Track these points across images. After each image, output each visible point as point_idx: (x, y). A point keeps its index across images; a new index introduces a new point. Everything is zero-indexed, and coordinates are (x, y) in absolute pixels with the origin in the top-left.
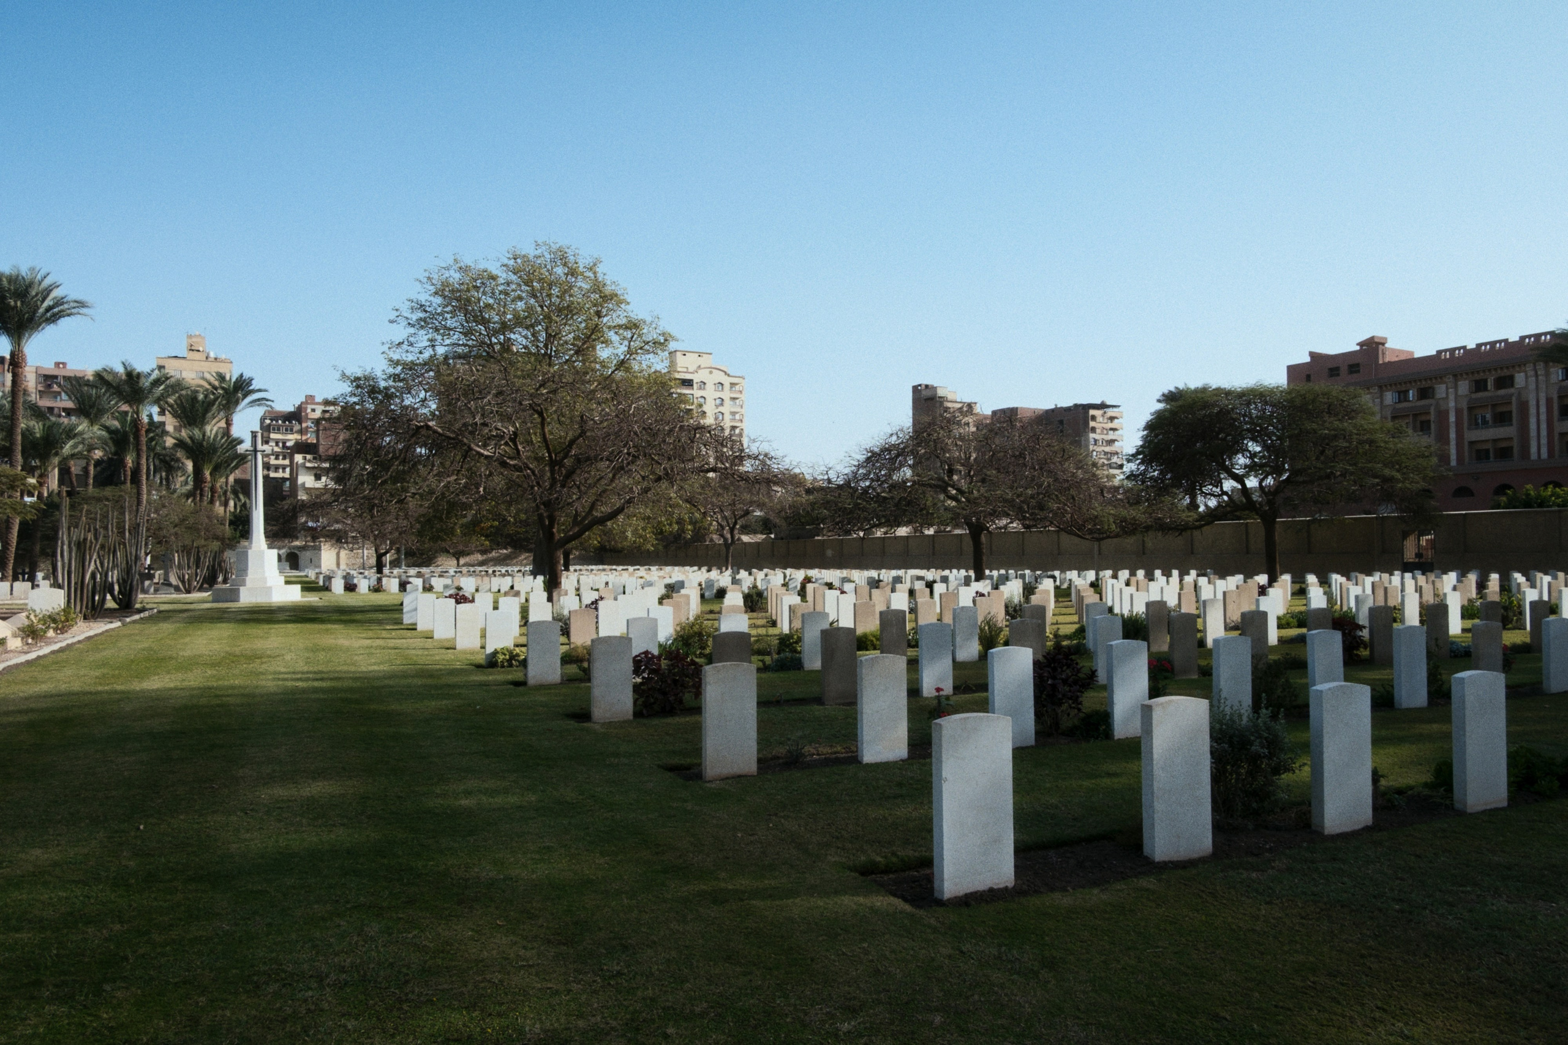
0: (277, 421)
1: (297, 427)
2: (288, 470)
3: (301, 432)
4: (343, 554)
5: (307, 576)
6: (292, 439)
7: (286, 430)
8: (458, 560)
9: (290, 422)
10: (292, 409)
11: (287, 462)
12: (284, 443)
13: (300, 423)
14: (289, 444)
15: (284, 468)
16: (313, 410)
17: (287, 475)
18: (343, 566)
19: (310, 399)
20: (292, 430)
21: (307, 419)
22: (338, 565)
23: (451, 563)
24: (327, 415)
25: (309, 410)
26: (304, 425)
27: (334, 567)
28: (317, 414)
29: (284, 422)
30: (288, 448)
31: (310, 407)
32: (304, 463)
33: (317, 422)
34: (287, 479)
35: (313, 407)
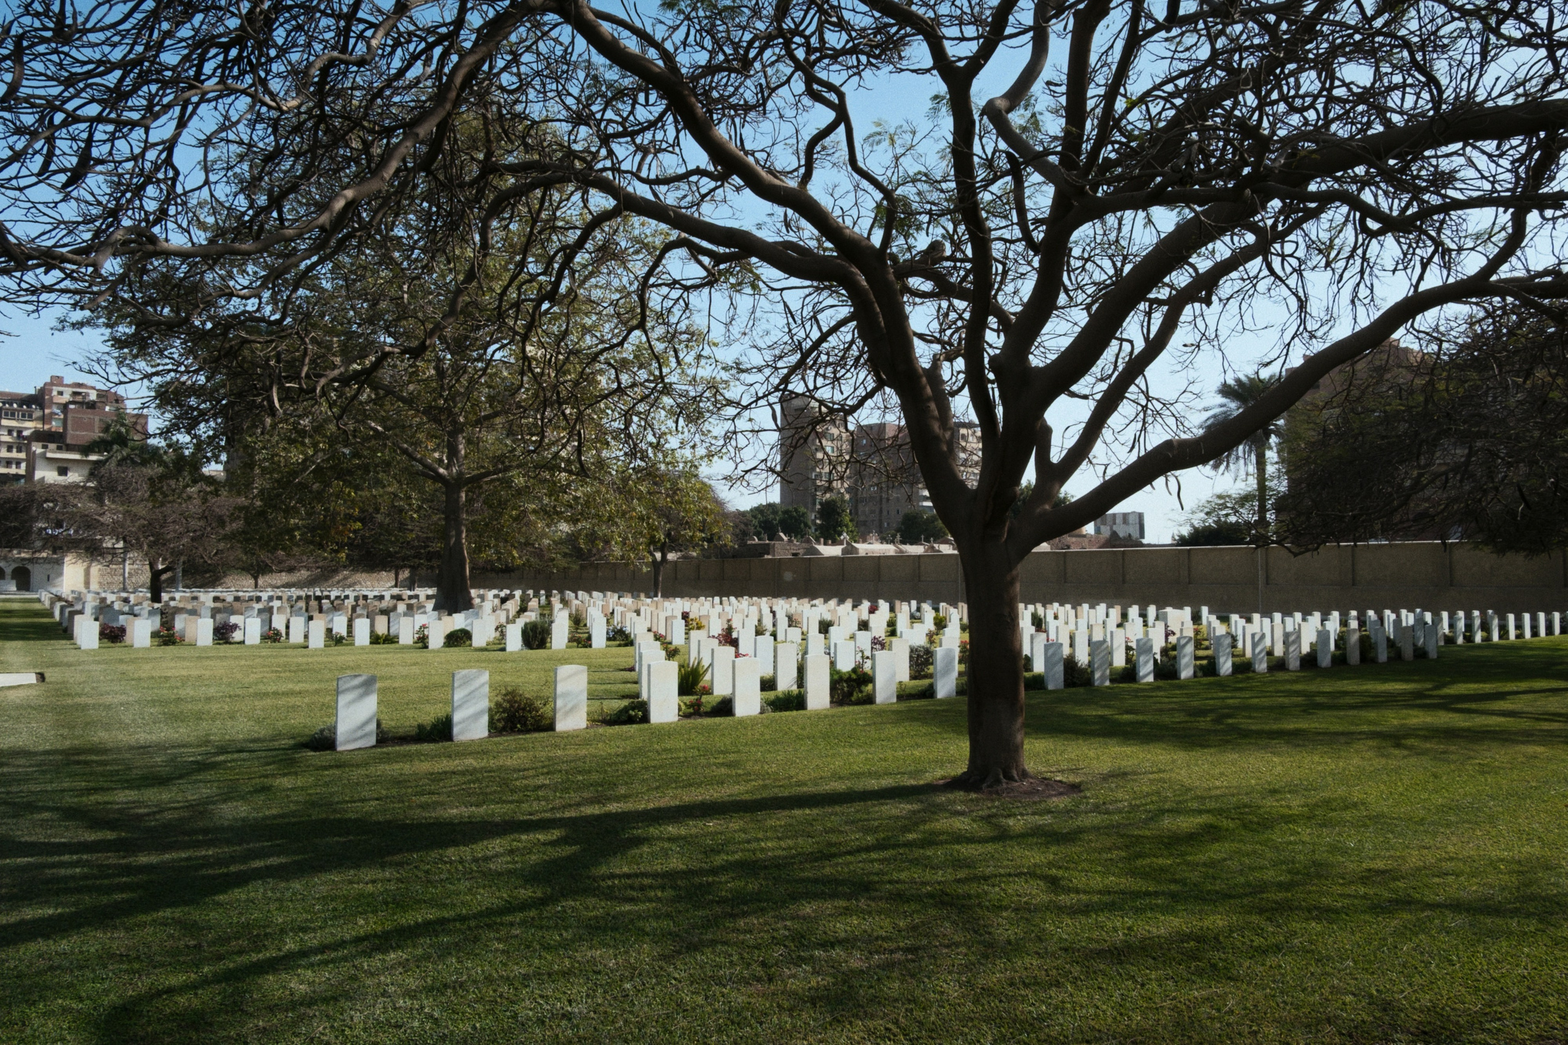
0: (11, 404)
1: (38, 413)
2: (23, 465)
3: (43, 419)
4: (96, 569)
5: (39, 600)
6: (30, 427)
7: (23, 416)
8: (256, 578)
9: (29, 406)
10: (32, 392)
11: (23, 455)
12: (20, 432)
13: (42, 408)
14: (26, 433)
15: (18, 463)
16: (61, 393)
17: (22, 470)
18: (94, 586)
19: (57, 380)
20: (30, 416)
21: (52, 403)
22: (87, 583)
23: (245, 583)
24: (79, 399)
25: (55, 393)
26: (47, 411)
27: (80, 587)
28: (66, 397)
29: (20, 406)
30: (25, 438)
31: (55, 391)
32: (44, 454)
33: (65, 407)
34: (22, 476)
35: (61, 389)
